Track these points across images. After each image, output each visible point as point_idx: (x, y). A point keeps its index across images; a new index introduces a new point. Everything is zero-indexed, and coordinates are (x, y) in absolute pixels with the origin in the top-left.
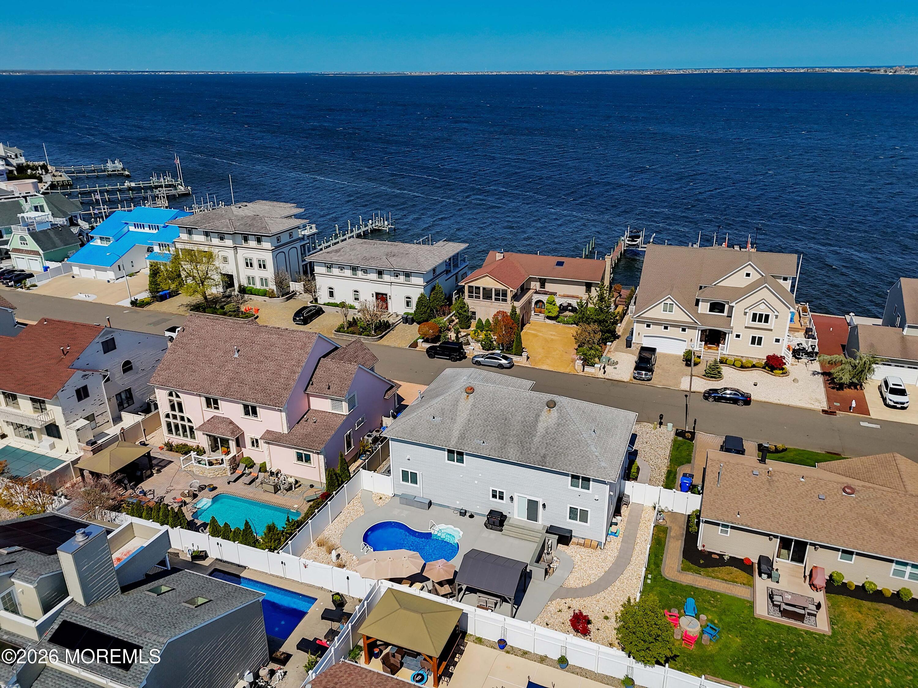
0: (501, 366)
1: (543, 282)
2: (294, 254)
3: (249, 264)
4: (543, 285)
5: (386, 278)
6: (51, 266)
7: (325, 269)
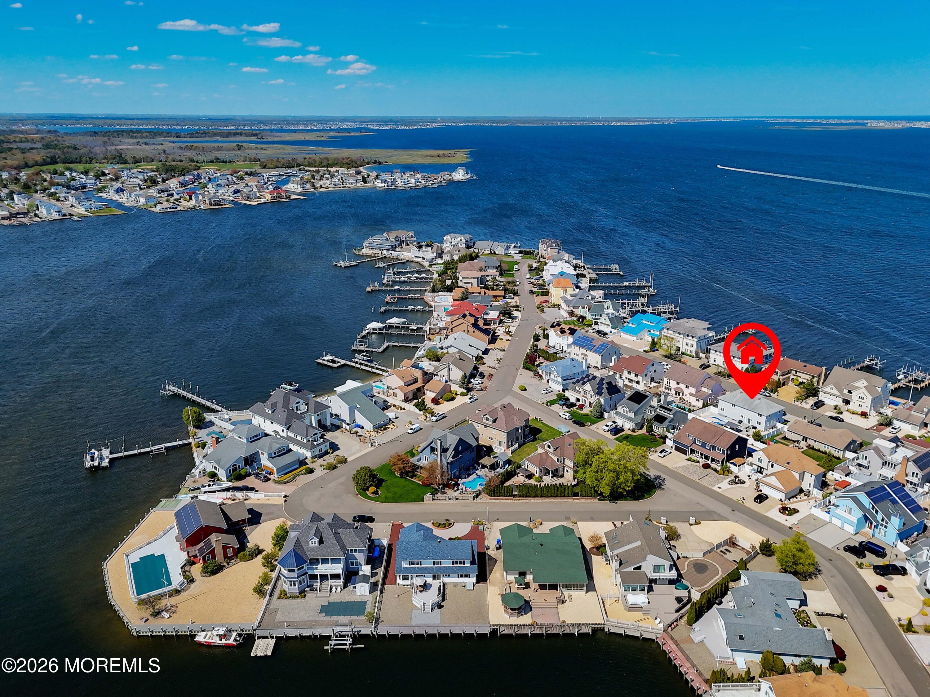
0: (766, 396)
1: (796, 372)
2: (704, 343)
3: (687, 344)
6: (613, 331)
7: (714, 352)
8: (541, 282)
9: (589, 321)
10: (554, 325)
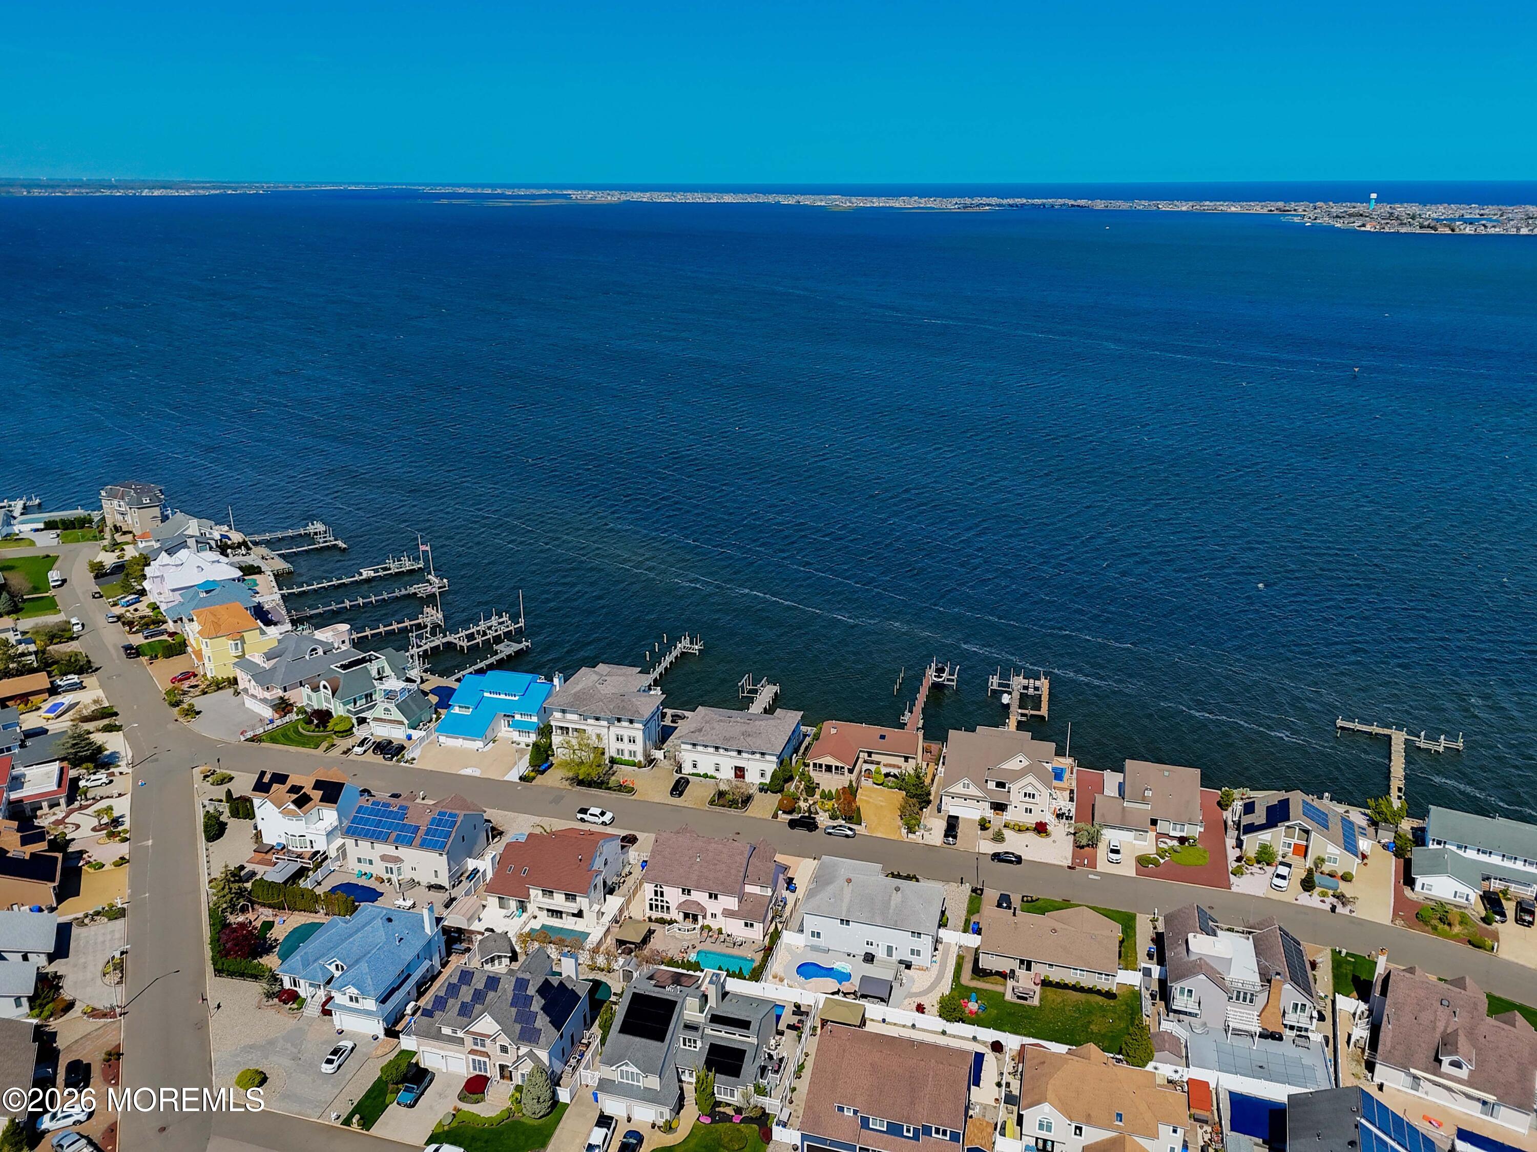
0: (847, 836)
1: (870, 754)
3: (620, 739)
4: (870, 756)
5: (744, 755)
6: (416, 734)
7: (689, 747)
8: (143, 608)
9: (342, 719)
10: (266, 779)
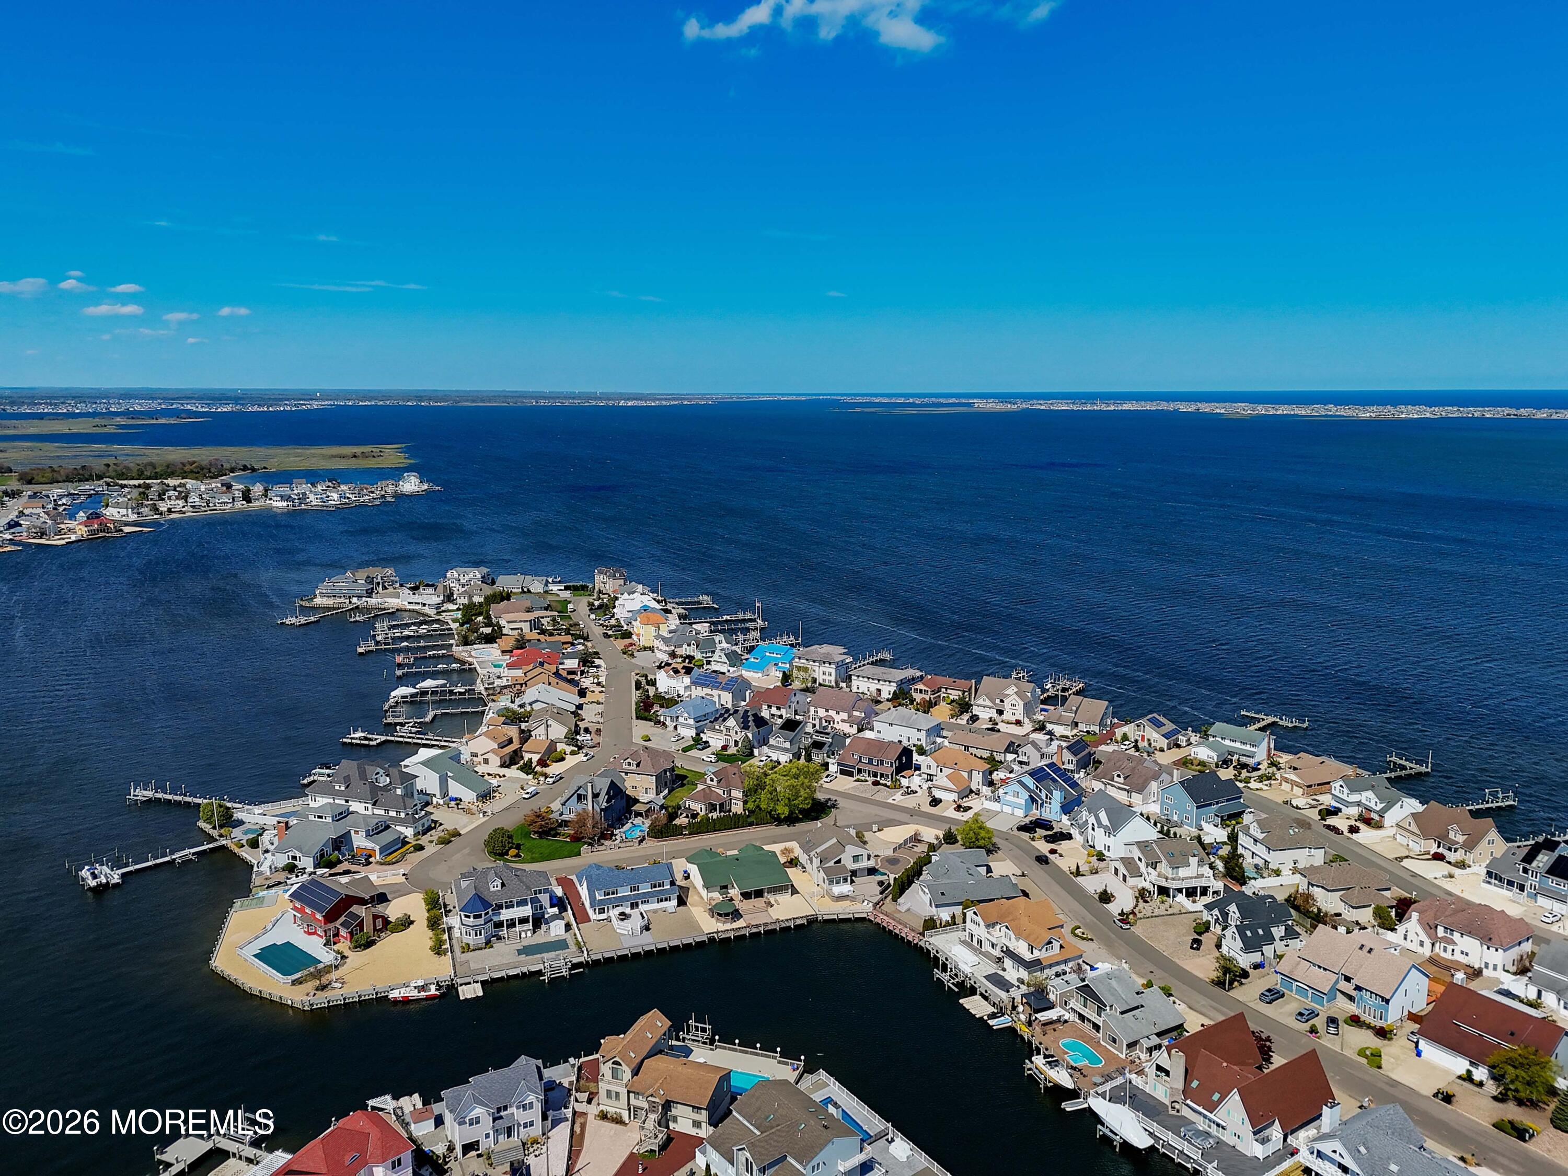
2: (843, 670)
3: (824, 673)
4: (946, 690)
5: (881, 682)
6: (732, 669)
7: (856, 678)
8: (613, 622)
9: (700, 660)
10: (663, 665)
